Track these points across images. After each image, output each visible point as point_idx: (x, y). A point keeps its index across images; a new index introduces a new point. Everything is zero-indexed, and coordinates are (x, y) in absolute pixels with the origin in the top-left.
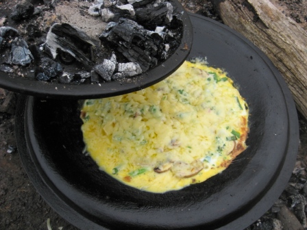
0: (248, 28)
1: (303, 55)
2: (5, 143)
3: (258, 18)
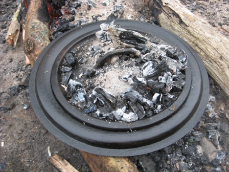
0: (176, 28)
2: (23, 103)
3: (182, 21)
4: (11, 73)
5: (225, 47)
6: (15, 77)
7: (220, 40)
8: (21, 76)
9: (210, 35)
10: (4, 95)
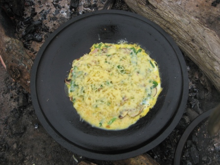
0: (144, 10)
1: (180, 23)
2: (31, 123)
3: (149, 3)
4: (4, 95)
5: (195, 29)
6: (9, 98)
7: (188, 22)
8: (15, 95)
9: (179, 17)
10: (10, 120)
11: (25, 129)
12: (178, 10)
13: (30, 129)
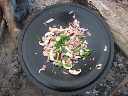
4: (10, 64)
6: (13, 66)
7: (126, 31)
8: (17, 65)
9: (120, 27)
10: (13, 80)
11: (21, 86)
12: (120, 22)
13: (24, 86)
